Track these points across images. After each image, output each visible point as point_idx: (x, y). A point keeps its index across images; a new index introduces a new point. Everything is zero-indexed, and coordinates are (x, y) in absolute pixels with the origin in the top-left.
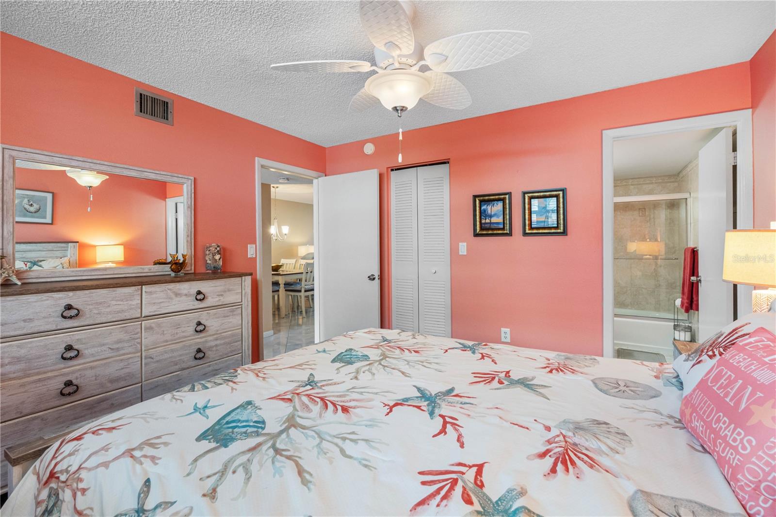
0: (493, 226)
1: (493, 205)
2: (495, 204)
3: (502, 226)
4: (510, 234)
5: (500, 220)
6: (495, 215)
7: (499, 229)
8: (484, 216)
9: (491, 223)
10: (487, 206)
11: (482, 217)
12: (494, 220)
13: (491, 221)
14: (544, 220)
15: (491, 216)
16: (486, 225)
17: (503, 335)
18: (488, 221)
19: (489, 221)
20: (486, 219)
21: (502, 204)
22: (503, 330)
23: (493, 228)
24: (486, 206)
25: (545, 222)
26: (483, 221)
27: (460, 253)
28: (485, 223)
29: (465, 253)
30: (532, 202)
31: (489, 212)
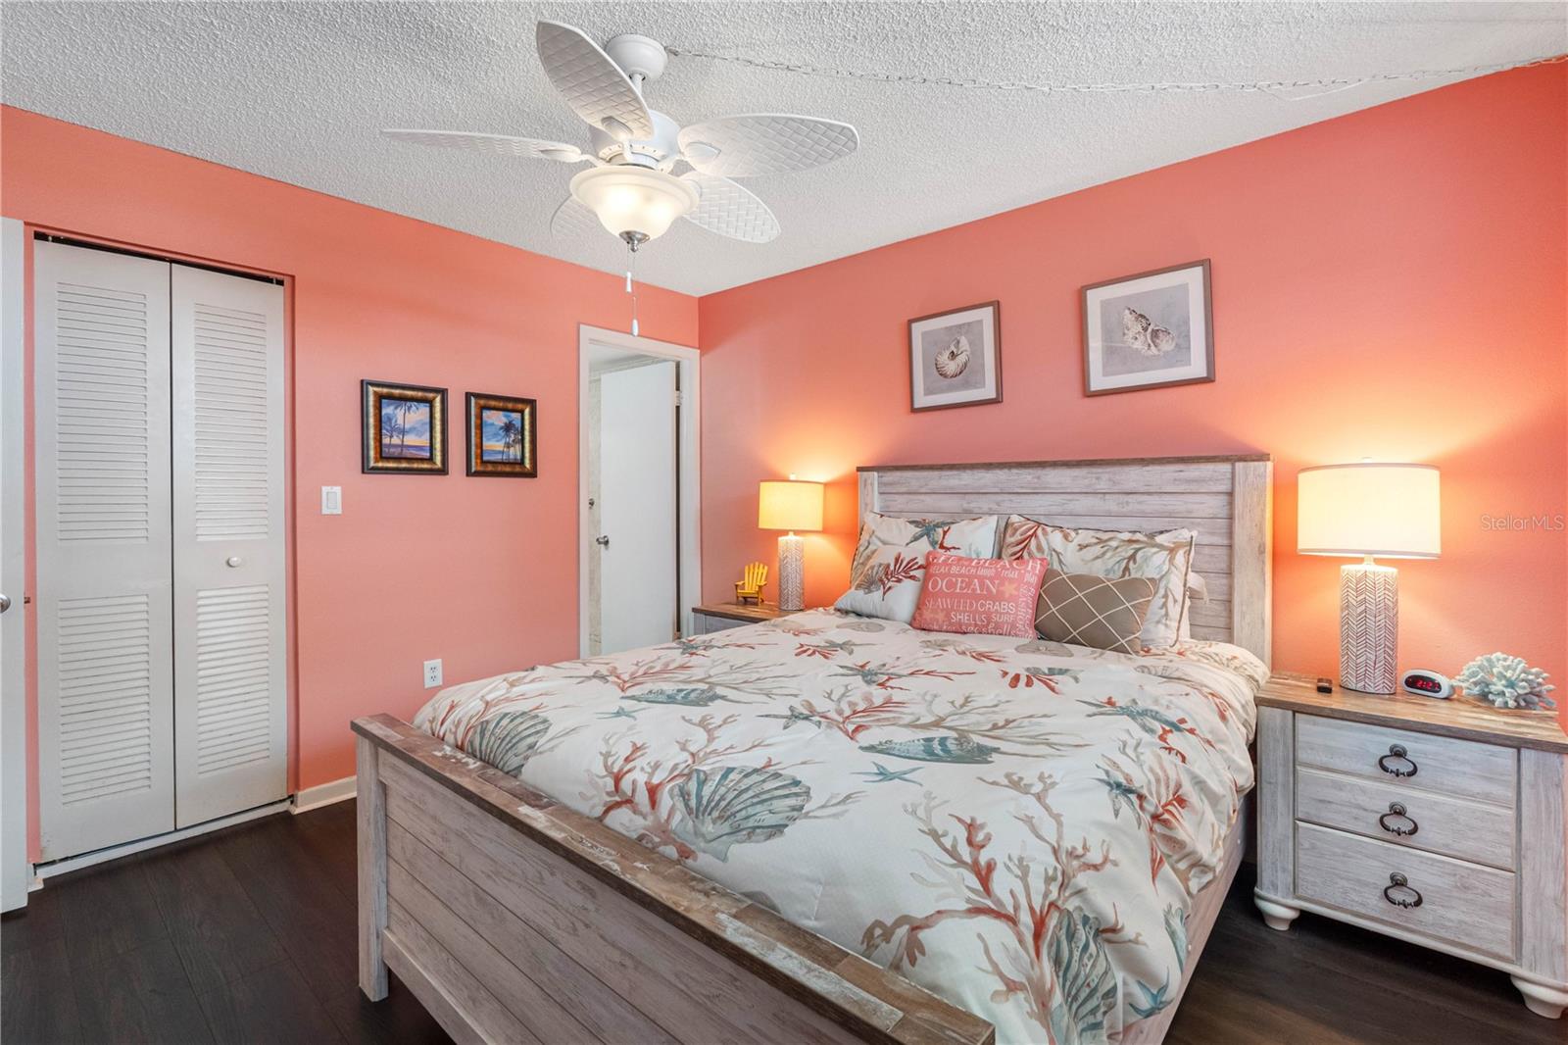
0: (407, 453)
1: (409, 408)
2: (414, 408)
3: (427, 455)
4: (443, 471)
5: (424, 441)
6: (412, 430)
7: (422, 460)
8: (387, 430)
9: (402, 446)
10: (396, 408)
11: (384, 431)
12: (410, 440)
13: (403, 441)
14: (501, 449)
15: (403, 432)
16: (392, 450)
17: (428, 675)
18: (396, 440)
19: (398, 442)
20: (391, 437)
21: (428, 409)
22: (428, 664)
23: (409, 456)
24: (392, 408)
25: (503, 452)
26: (386, 441)
27: (325, 511)
28: (390, 446)
29: (339, 511)
30: (484, 414)
31: (400, 421)
